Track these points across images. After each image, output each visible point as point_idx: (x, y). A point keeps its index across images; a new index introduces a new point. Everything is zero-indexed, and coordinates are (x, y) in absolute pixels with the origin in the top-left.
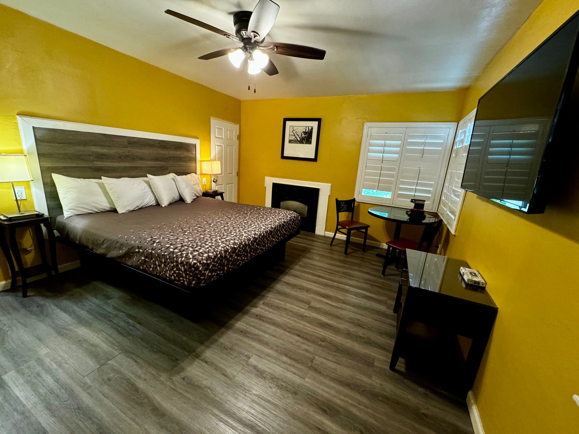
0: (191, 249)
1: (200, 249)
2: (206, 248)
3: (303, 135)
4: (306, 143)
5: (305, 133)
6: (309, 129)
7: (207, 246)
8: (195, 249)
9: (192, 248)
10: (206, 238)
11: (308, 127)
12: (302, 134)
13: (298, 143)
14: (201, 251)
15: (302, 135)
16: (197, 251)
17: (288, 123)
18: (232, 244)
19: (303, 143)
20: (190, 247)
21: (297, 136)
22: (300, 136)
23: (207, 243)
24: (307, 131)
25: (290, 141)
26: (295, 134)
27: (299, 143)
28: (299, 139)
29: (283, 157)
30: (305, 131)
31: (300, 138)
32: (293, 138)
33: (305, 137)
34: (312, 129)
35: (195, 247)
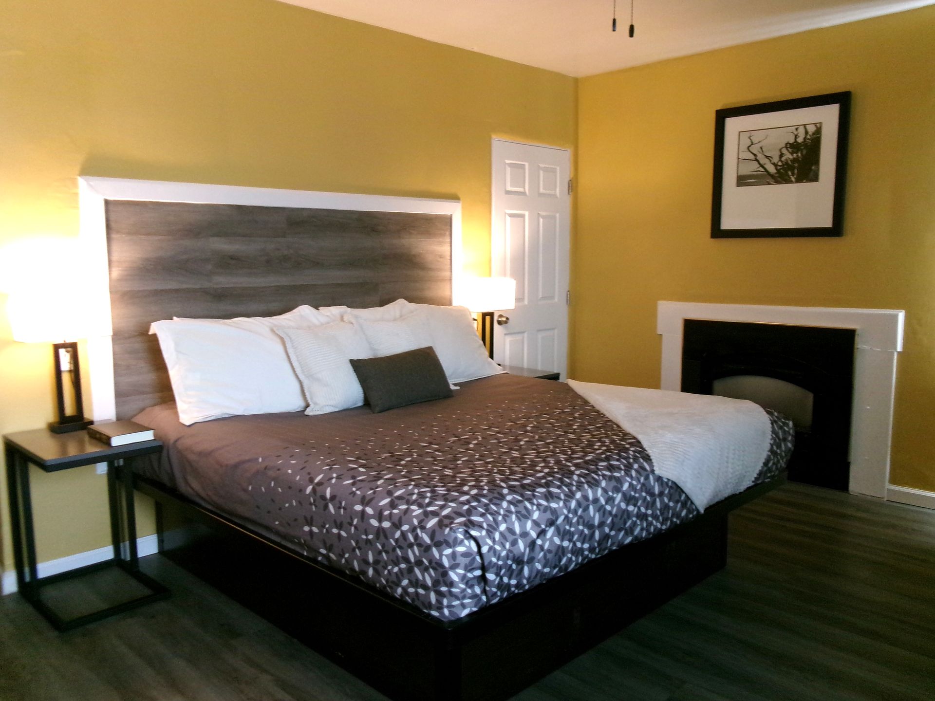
0: (417, 511)
1: (443, 507)
2: (463, 503)
3: (788, 156)
4: (799, 180)
5: (794, 147)
6: (807, 133)
7: (465, 498)
8: (430, 509)
9: (420, 506)
10: (459, 477)
11: (805, 126)
12: (784, 151)
13: (769, 184)
14: (445, 512)
15: (781, 155)
16: (435, 514)
17: (733, 125)
18: (541, 498)
19: (789, 181)
20: (413, 503)
21: (763, 160)
22: (776, 160)
23: (466, 488)
24: (800, 140)
25: (742, 181)
26: (760, 157)
27: (771, 180)
28: (772, 169)
29: (717, 232)
30: (792, 141)
31: (775, 165)
32: (751, 168)
33: (794, 161)
34: (818, 131)
35: (427, 500)
